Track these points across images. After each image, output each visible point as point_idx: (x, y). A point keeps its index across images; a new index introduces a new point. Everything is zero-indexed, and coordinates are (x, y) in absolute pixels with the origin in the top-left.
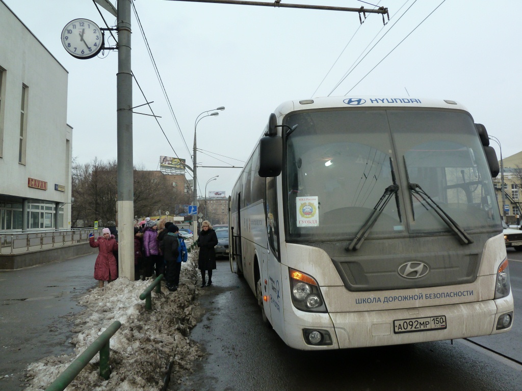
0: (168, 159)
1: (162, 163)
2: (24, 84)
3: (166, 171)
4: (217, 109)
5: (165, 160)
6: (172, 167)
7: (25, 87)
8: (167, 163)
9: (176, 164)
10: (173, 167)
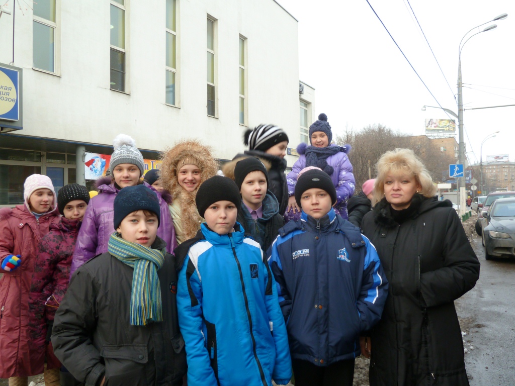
0: (434, 121)
1: (427, 127)
2: (241, 36)
3: (432, 136)
4: (494, 20)
5: (431, 123)
6: (438, 130)
7: (243, 39)
8: (433, 125)
9: (443, 127)
10: (441, 130)
